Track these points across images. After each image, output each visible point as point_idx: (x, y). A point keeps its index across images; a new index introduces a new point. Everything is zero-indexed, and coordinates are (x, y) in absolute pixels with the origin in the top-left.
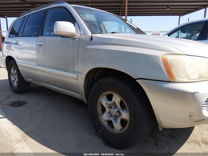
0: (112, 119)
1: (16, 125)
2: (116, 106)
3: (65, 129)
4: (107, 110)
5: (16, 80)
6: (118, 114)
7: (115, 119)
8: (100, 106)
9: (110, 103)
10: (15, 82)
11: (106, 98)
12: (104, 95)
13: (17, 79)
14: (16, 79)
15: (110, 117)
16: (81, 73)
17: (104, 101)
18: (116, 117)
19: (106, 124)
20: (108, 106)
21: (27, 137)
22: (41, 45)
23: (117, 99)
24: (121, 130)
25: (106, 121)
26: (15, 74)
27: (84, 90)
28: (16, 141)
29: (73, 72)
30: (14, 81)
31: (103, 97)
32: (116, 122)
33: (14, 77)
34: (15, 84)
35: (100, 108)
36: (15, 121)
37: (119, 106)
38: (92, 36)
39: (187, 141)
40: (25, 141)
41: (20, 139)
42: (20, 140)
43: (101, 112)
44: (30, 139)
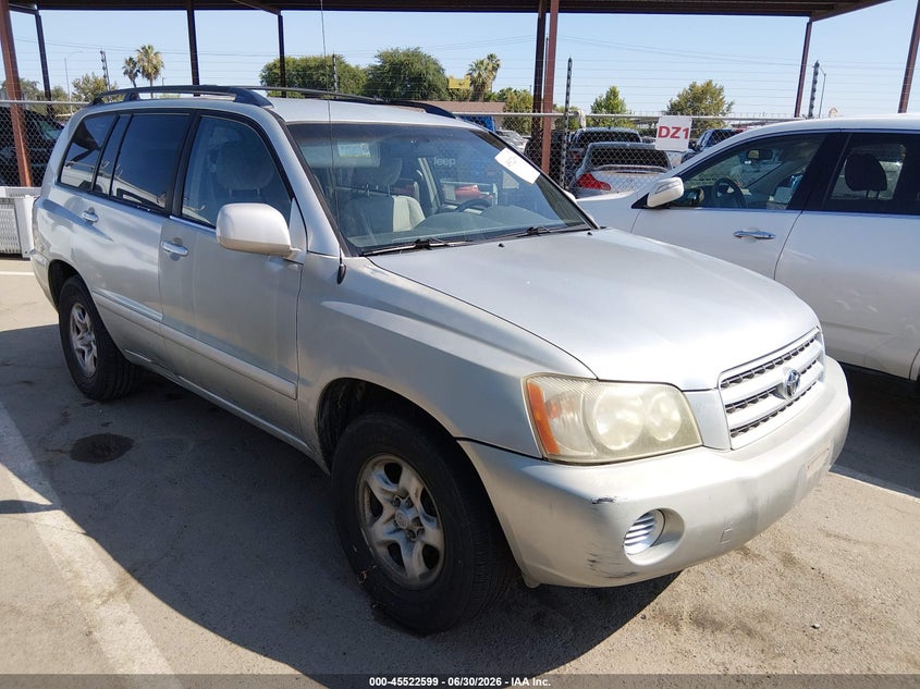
0: (399, 538)
1: (97, 540)
2: (411, 505)
3: (257, 557)
4: (388, 511)
5: (90, 351)
6: (418, 528)
7: (408, 540)
8: (366, 494)
9: (393, 489)
10: (88, 359)
11: (382, 472)
12: (375, 464)
13: (94, 347)
14: (89, 345)
15: (395, 531)
16: (306, 383)
17: (377, 483)
18: (412, 536)
19: (382, 551)
20: (388, 497)
21: (134, 583)
22: (175, 257)
23: (411, 483)
24: (423, 576)
25: (383, 543)
26: (85, 326)
27: (317, 437)
28: (99, 596)
29: (284, 374)
30: (83, 353)
31: (373, 468)
32: (411, 550)
33: (82, 338)
34: (89, 363)
35: (366, 500)
36: (93, 523)
37: (418, 504)
38: (340, 267)
39: (643, 612)
40: (128, 597)
41: (112, 588)
42: (111, 594)
43: (368, 514)
44: (142, 591)
